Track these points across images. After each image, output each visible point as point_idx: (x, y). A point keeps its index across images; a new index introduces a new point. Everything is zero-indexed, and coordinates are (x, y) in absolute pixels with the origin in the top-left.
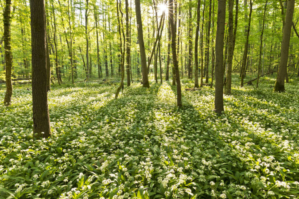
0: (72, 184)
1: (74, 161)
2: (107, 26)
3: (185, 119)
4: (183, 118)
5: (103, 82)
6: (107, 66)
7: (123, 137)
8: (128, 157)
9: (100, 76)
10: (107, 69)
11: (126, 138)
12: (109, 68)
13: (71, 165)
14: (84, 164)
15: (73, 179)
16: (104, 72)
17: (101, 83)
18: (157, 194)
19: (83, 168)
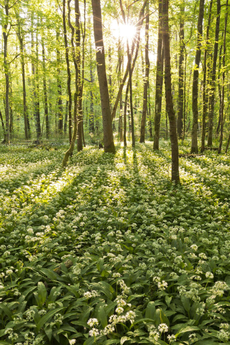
0: (26, 299)
1: (20, 264)
2: (40, 53)
3: (190, 200)
4: (187, 199)
5: (35, 145)
6: (38, 120)
7: (93, 228)
8: (114, 257)
9: (28, 136)
10: (38, 125)
11: (98, 228)
12: (43, 123)
13: (17, 270)
14: (39, 269)
15: (25, 292)
16: (33, 130)
17: (32, 147)
18: (178, 313)
19: (39, 275)
